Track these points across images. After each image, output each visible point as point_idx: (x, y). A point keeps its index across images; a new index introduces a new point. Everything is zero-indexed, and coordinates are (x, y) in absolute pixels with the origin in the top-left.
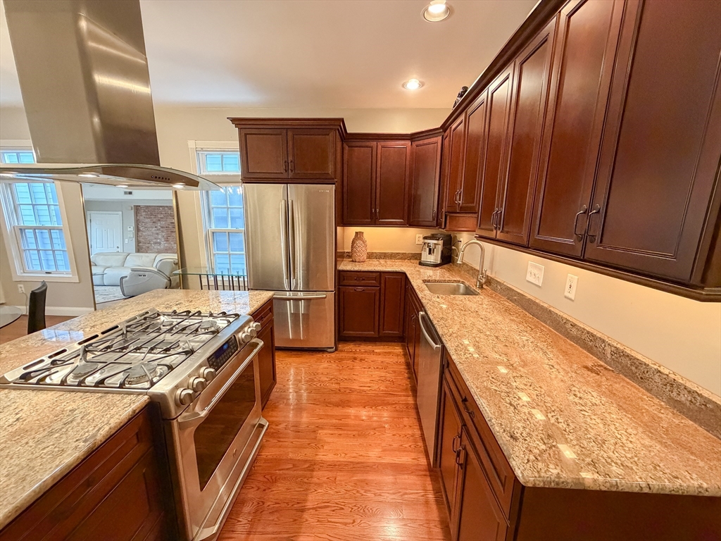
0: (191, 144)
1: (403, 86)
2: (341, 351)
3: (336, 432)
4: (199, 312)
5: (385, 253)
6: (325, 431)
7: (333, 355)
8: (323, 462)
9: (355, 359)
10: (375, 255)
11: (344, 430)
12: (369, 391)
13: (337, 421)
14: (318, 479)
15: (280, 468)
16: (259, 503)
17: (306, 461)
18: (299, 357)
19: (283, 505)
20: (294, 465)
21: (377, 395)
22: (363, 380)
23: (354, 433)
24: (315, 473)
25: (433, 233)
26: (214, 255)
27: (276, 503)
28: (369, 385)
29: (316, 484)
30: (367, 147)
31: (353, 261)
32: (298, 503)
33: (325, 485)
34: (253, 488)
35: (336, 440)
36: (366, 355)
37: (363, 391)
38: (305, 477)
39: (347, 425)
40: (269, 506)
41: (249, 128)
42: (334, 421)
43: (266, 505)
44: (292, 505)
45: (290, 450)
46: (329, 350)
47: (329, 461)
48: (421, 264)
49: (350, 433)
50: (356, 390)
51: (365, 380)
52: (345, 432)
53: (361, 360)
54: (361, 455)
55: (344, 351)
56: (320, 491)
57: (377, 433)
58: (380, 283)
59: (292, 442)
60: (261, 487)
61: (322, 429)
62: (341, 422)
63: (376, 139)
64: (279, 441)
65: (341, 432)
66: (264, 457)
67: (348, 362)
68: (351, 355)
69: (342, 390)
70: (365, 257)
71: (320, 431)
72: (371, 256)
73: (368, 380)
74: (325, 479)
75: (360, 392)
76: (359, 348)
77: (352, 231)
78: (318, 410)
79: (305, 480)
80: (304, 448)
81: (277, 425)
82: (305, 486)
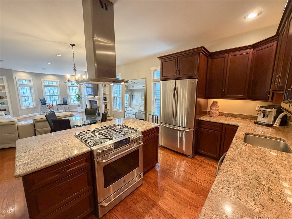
0: (152, 69)
1: (245, 18)
2: (196, 159)
3: (172, 196)
4: (128, 127)
5: (232, 114)
6: (167, 193)
7: (190, 160)
8: (159, 206)
9: (201, 165)
10: (225, 114)
11: (176, 197)
12: (200, 185)
13: (175, 191)
14: (153, 212)
15: (143, 197)
16: (129, 206)
17: (153, 201)
18: (175, 155)
19: (136, 213)
20: (148, 200)
21: (203, 189)
22: (199, 177)
23: (180, 202)
24: (153, 209)
25: (269, 104)
26: (155, 107)
27: (134, 211)
28: (201, 182)
29: (151, 213)
30: (222, 57)
31: (210, 116)
32: (141, 216)
33: (154, 217)
34: (131, 198)
35: (170, 200)
36: (208, 166)
37: (196, 183)
38: (149, 208)
39: (179, 196)
40: (131, 209)
41: (165, 59)
42: (174, 190)
43: (131, 208)
44: (138, 216)
45: (150, 192)
46: (189, 157)
47: (162, 208)
48: (255, 123)
49: (178, 200)
50: (192, 181)
51: (201, 179)
52: (176, 199)
53: (204, 167)
54: (178, 215)
55: (197, 160)
56: (151, 218)
57: (192, 209)
58: (222, 130)
59: (152, 190)
60: (133, 200)
61: (167, 191)
62: (176, 192)
63: (228, 52)
64: (148, 186)
65: (174, 197)
66: (140, 189)
67: (196, 166)
68: (200, 163)
69: (186, 178)
70: (217, 115)
71: (165, 192)
72: (222, 115)
73: (202, 179)
74: (156, 214)
75: (195, 183)
76: (207, 161)
77: (211, 101)
78: (170, 182)
79: (148, 209)
80: (155, 195)
81: (151, 180)
82: (147, 211)
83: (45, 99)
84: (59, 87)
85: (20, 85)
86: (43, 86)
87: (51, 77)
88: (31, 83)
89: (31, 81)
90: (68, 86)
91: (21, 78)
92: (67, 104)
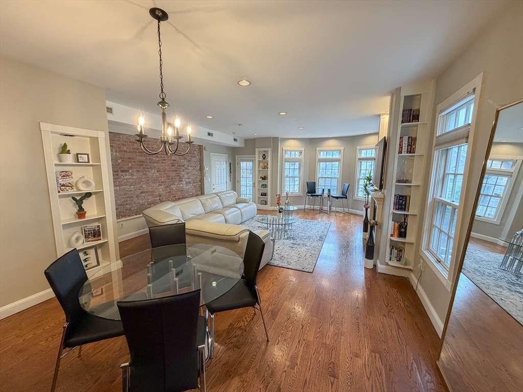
83: (315, 183)
84: (342, 161)
85: (286, 160)
86: (317, 160)
87: (332, 144)
88: (302, 157)
89: (302, 152)
90: (359, 159)
91: (289, 149)
92: (346, 198)
